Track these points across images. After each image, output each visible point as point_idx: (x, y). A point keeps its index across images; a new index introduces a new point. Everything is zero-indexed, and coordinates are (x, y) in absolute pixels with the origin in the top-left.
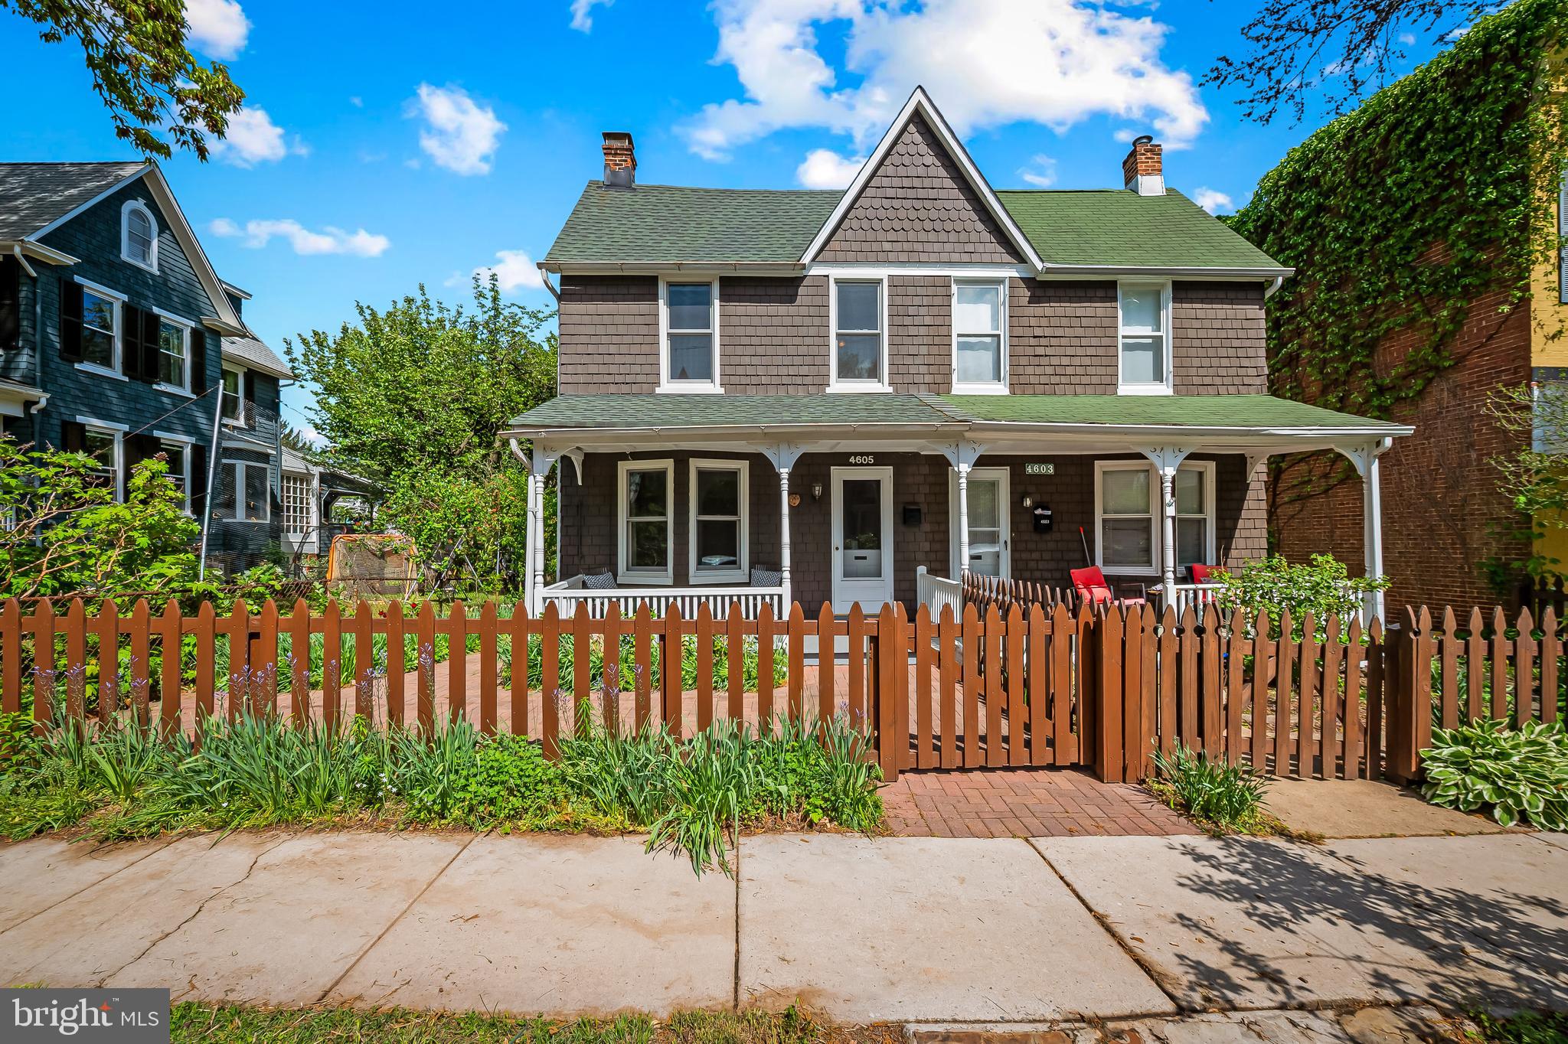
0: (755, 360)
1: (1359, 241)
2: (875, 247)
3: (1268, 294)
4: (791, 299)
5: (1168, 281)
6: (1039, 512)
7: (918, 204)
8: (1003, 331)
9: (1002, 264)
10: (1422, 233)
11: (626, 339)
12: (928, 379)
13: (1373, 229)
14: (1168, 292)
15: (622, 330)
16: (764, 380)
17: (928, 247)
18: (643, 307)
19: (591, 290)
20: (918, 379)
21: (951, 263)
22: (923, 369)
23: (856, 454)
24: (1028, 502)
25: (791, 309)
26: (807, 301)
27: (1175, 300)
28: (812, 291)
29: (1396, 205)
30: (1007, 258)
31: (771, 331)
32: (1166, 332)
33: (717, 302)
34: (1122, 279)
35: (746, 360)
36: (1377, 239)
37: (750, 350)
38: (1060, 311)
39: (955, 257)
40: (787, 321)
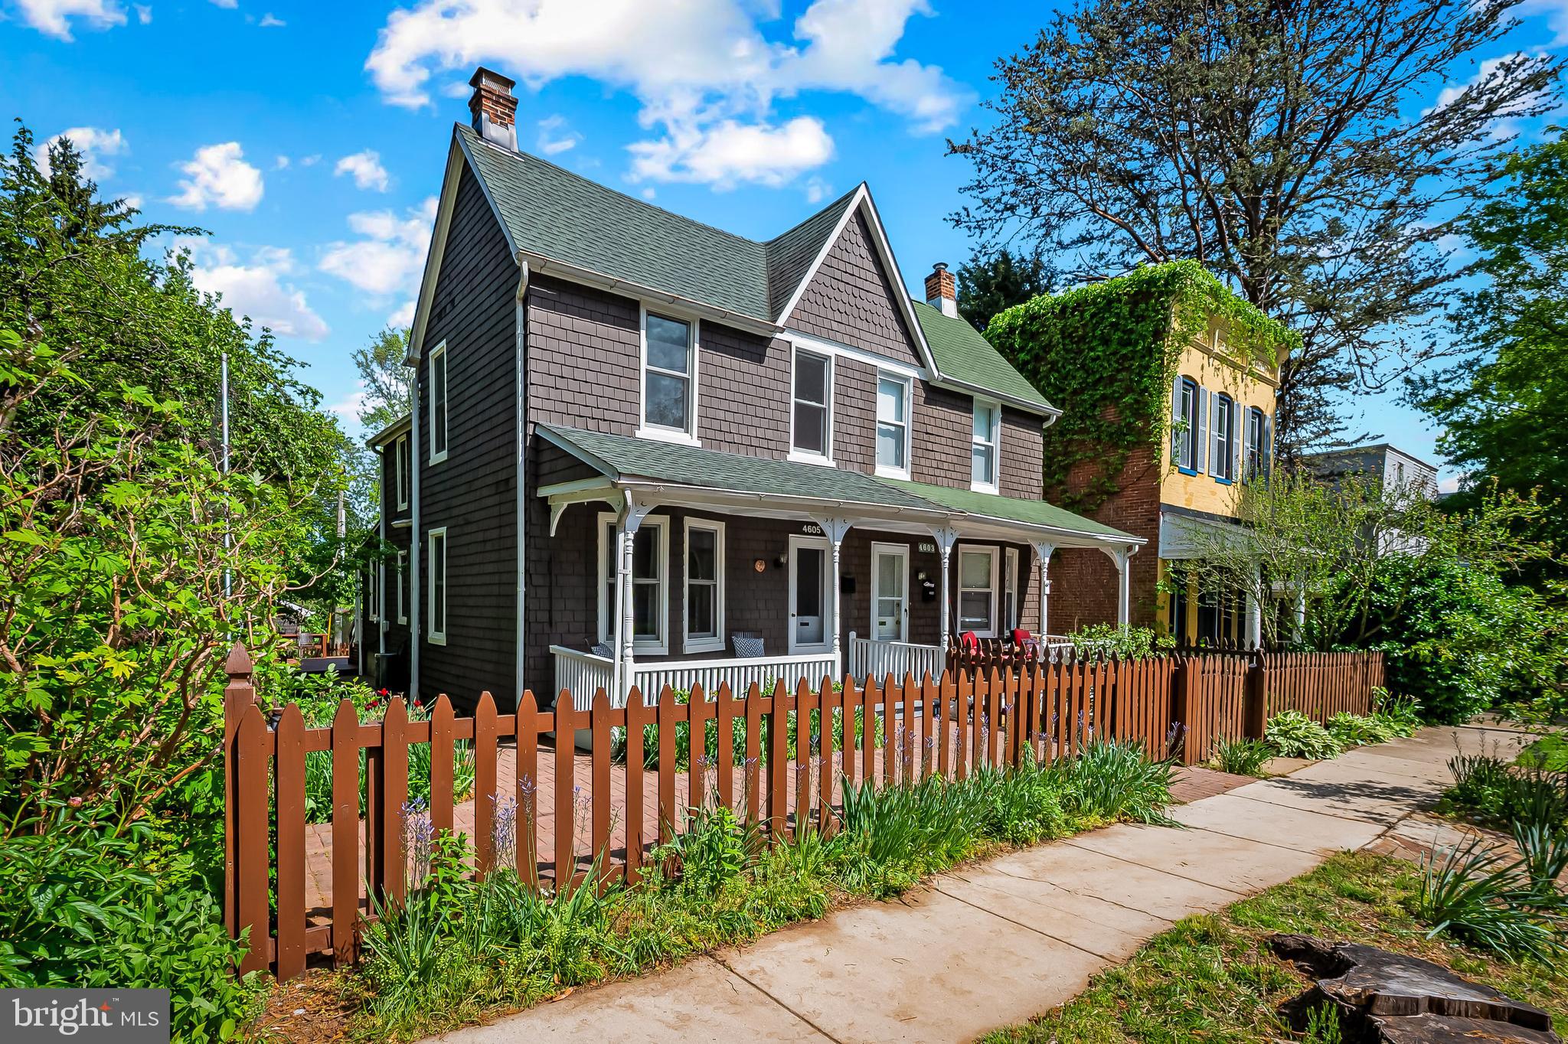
0: (729, 417)
1: (1063, 390)
2: (827, 324)
3: (1046, 425)
4: (760, 359)
5: (998, 403)
6: (927, 584)
7: (856, 292)
8: (907, 423)
9: (909, 365)
10: (1104, 397)
11: (606, 368)
12: (860, 458)
13: (1075, 385)
14: (998, 414)
15: (601, 355)
16: (737, 439)
17: (864, 335)
18: (624, 334)
19: (566, 299)
20: (853, 457)
21: (877, 355)
22: (856, 449)
23: (808, 523)
24: (921, 576)
25: (761, 370)
26: (772, 363)
27: (1004, 420)
28: (777, 354)
29: (1089, 372)
30: (914, 361)
31: (743, 388)
32: (996, 443)
33: (697, 346)
34: (977, 396)
35: (721, 415)
36: (1075, 392)
37: (725, 405)
38: (942, 415)
39: (881, 350)
40: (756, 381)
